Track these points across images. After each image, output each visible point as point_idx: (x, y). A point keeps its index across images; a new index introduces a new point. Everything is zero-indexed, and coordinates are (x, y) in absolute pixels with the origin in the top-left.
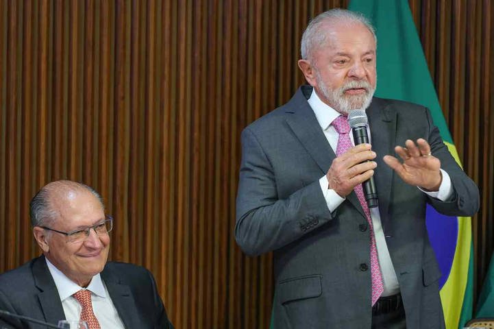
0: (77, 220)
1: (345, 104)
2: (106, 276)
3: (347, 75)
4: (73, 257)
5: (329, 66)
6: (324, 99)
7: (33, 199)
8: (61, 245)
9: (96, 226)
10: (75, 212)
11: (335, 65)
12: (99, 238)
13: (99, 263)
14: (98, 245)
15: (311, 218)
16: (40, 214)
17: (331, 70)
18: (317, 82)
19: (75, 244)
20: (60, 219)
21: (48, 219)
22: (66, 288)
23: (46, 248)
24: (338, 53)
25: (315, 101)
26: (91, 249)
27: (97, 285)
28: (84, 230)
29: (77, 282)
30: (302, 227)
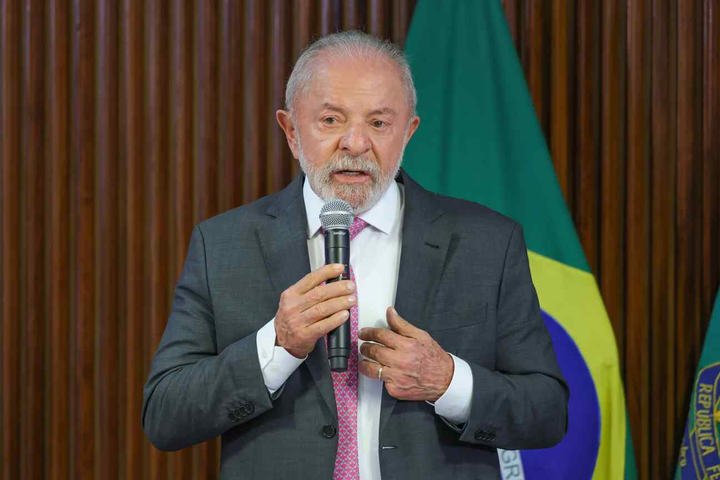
3: (337, 147)
5: (312, 125)
11: (320, 124)
15: (244, 402)
17: (315, 133)
24: (326, 105)
30: (231, 415)
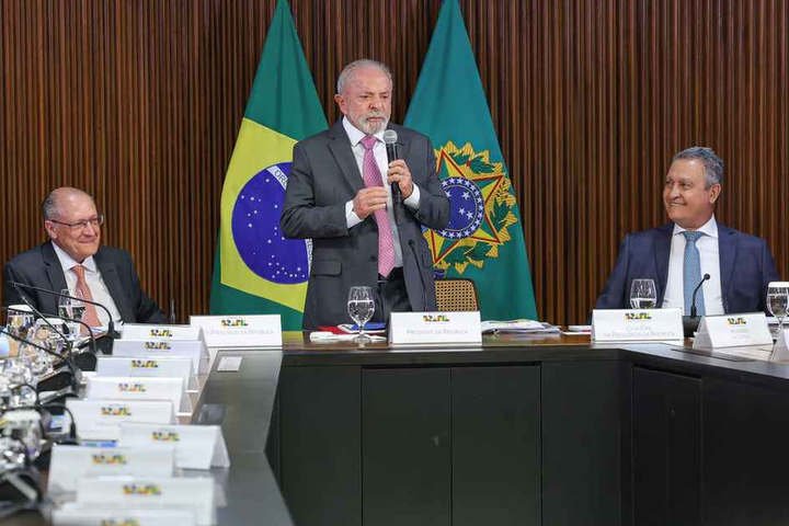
0: (77, 215)
1: (367, 127)
2: (96, 257)
3: (369, 108)
4: (75, 243)
5: (356, 100)
6: (352, 123)
7: (46, 201)
8: (66, 234)
9: (91, 220)
10: (76, 209)
12: (92, 229)
13: (92, 248)
14: (93, 233)
16: (50, 211)
17: (358, 102)
18: (348, 110)
19: (77, 232)
20: (65, 215)
21: (56, 214)
22: (67, 263)
23: (54, 236)
25: (346, 123)
26: (88, 236)
27: (90, 263)
28: (82, 222)
29: (76, 260)
